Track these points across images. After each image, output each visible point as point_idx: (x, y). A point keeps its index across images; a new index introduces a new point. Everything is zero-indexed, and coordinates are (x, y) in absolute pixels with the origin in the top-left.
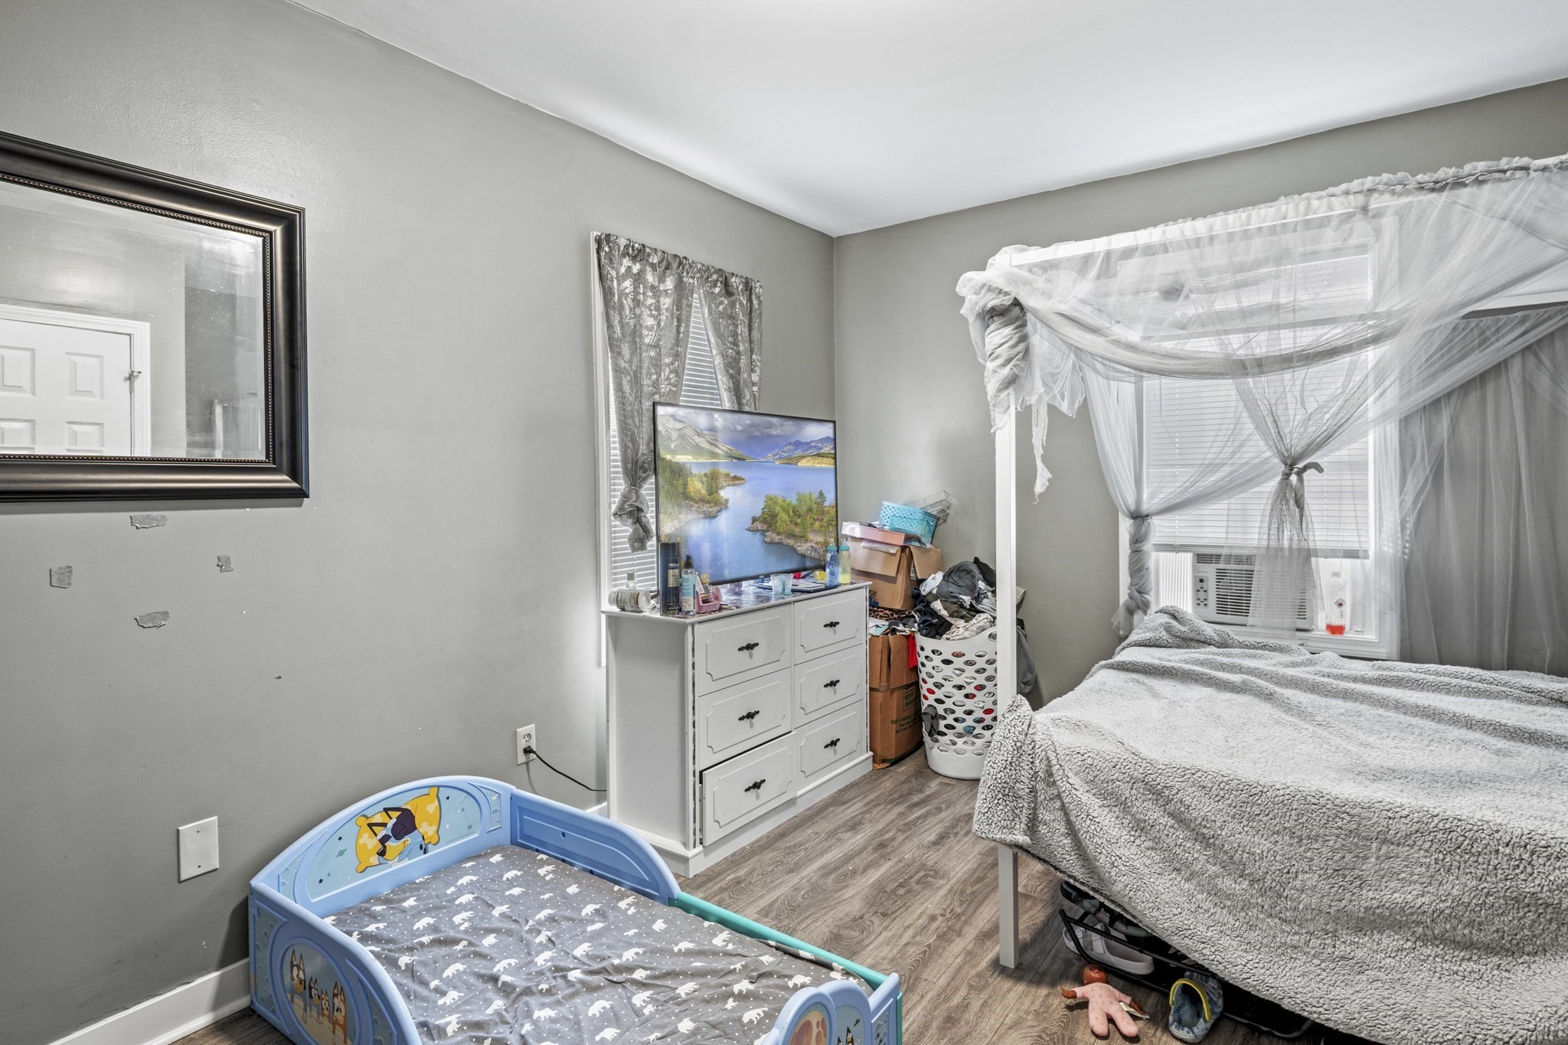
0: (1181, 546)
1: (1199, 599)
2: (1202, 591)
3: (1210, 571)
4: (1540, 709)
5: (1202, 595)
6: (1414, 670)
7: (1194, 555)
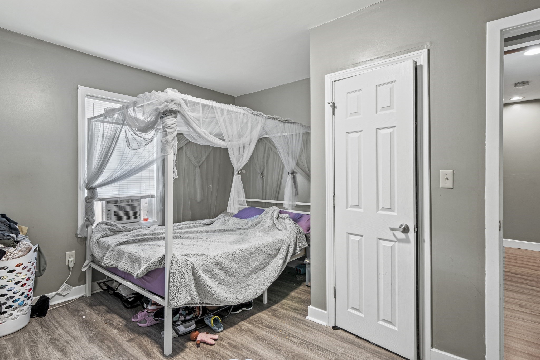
0: (102, 199)
1: (108, 217)
2: (109, 214)
3: (112, 207)
4: (204, 227)
5: (109, 216)
6: (178, 225)
7: (106, 202)
